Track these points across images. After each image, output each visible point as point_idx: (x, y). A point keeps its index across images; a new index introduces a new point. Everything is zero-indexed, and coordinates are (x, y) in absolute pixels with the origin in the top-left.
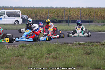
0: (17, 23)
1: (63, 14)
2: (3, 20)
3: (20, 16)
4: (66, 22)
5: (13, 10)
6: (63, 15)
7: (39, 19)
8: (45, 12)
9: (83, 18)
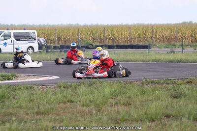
0: (30, 51)
1: (102, 35)
2: (8, 45)
3: (35, 39)
4: (108, 48)
5: (25, 29)
6: (102, 37)
7: (63, 44)
8: (73, 33)
9: (134, 41)
